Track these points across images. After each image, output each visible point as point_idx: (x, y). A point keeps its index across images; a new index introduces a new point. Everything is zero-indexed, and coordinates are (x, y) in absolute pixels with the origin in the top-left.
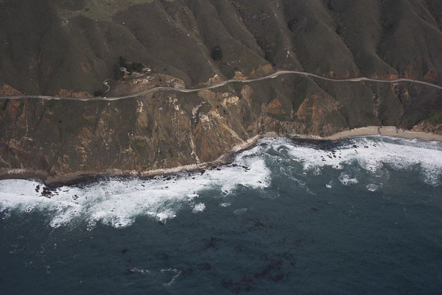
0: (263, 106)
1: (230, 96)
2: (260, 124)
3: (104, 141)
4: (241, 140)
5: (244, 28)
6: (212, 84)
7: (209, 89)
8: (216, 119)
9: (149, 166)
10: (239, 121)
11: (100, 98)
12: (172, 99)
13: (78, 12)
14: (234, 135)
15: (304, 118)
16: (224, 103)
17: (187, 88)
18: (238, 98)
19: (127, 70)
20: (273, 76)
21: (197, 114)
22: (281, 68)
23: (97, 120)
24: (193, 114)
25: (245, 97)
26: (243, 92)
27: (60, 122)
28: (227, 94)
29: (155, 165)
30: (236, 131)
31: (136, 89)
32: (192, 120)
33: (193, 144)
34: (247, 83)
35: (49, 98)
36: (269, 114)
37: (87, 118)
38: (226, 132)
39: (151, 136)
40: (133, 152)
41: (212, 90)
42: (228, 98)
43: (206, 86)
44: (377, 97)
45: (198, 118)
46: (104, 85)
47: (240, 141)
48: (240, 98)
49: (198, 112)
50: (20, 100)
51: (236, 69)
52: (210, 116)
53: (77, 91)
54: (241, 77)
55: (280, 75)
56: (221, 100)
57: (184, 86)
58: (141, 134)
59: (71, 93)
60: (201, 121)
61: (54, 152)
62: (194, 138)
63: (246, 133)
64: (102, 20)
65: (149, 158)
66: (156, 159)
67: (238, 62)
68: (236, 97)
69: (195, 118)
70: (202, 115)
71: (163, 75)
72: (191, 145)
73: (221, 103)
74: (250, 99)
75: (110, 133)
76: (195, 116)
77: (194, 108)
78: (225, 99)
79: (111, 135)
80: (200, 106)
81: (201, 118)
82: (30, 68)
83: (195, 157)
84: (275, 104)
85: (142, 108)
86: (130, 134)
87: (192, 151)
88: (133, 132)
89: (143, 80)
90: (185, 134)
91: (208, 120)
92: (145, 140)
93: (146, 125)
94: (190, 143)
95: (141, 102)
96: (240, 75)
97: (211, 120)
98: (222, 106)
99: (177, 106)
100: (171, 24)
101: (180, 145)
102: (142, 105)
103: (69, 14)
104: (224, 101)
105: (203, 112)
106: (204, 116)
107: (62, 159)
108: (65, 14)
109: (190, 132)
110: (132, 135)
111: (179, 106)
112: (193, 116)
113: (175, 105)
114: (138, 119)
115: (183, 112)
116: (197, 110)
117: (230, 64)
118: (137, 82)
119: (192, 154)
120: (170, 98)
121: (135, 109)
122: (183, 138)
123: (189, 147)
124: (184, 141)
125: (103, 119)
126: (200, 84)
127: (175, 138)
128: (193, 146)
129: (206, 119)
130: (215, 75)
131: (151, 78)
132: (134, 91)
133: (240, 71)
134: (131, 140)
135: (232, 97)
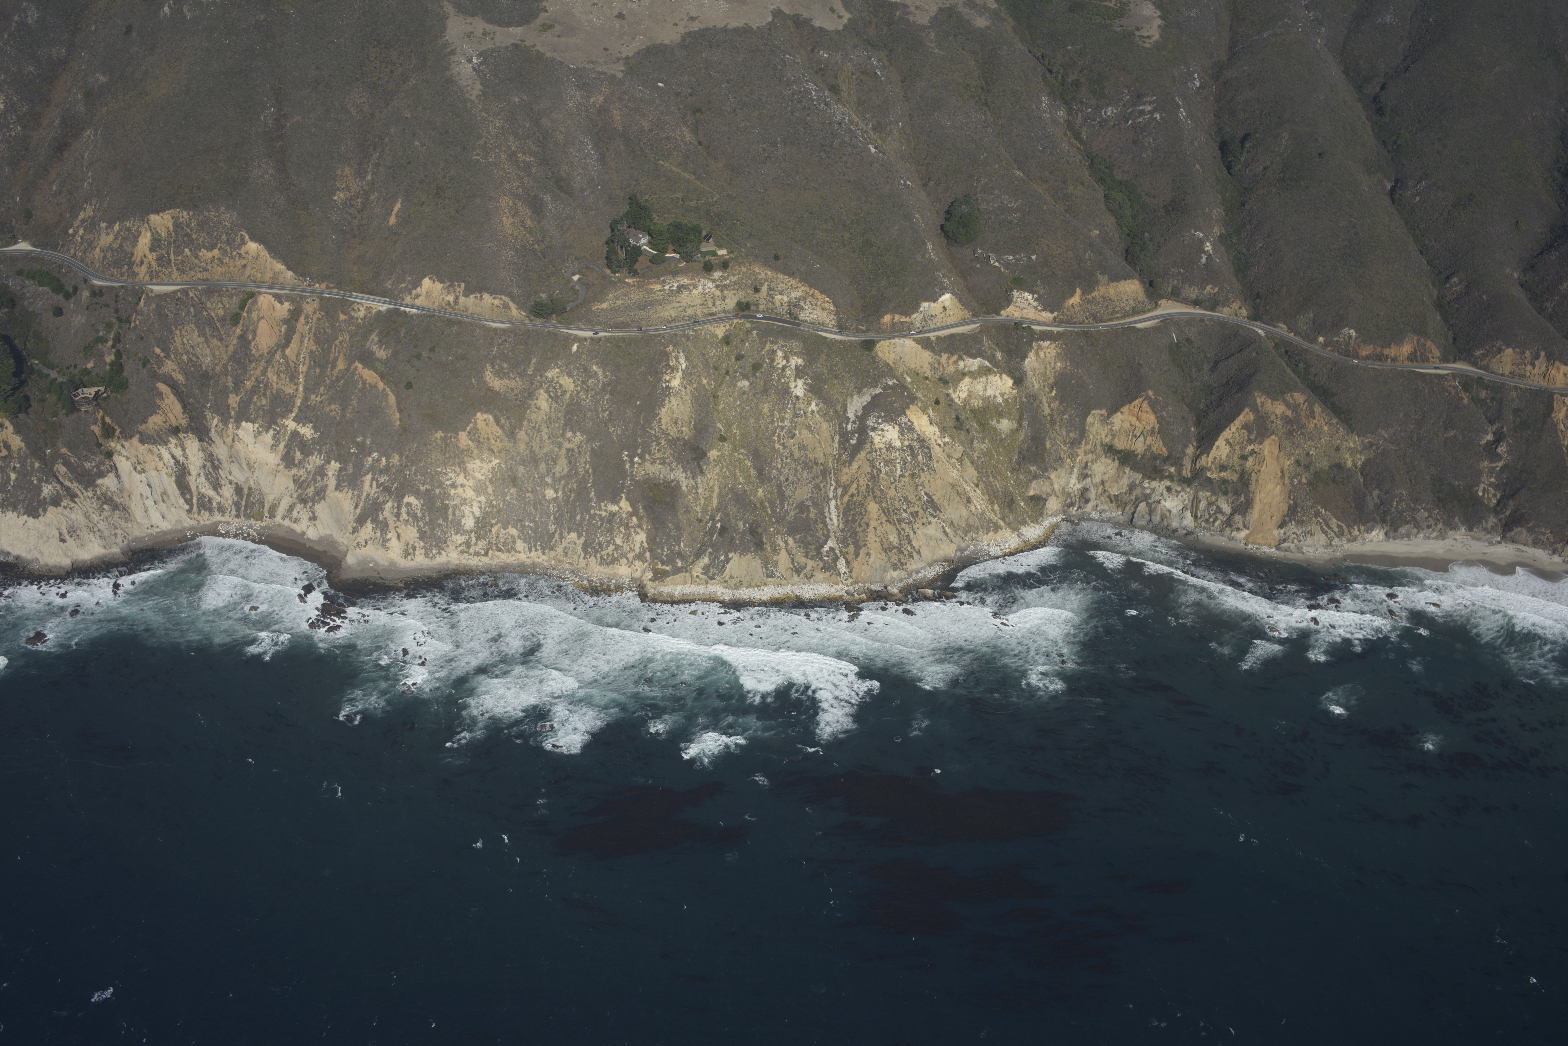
0: (1094, 418)
1: (984, 372)
2: (1073, 481)
3: (543, 467)
4: (1000, 521)
5: (1067, 145)
6: (928, 321)
7: (917, 340)
9: (677, 571)
10: (1002, 461)
12: (786, 358)
14: (980, 502)
16: (959, 395)
17: (841, 328)
18: (1010, 382)
21: (862, 418)
22: (1176, 296)
23: (529, 394)
25: (1035, 382)
26: (1030, 362)
28: (974, 363)
30: (988, 492)
32: (845, 437)
33: (834, 518)
34: (1049, 334)
35: (383, 305)
36: (1110, 449)
39: (697, 472)
40: (632, 514)
41: (925, 343)
42: (975, 376)
43: (908, 328)
44: (1498, 438)
45: (863, 431)
46: (568, 283)
47: (998, 529)
48: (1019, 380)
49: (867, 410)
50: (289, 298)
51: (1019, 282)
52: (907, 429)
53: (477, 290)
54: (1031, 314)
55: (1168, 322)
56: (950, 381)
57: (832, 320)
58: (667, 461)
59: (457, 298)
60: (872, 443)
61: (374, 483)
62: (842, 496)
63: (1022, 504)
64: (591, 66)
65: (682, 544)
66: (705, 551)
67: (1030, 258)
68: (1004, 376)
69: (853, 432)
70: (879, 424)
71: (766, 274)
72: (827, 520)
73: (951, 391)
74: (1052, 389)
75: (567, 445)
76: (854, 422)
77: (856, 398)
78: (967, 380)
79: (568, 450)
80: (878, 391)
81: (872, 434)
82: (335, 198)
83: (836, 559)
84: (1135, 419)
85: (680, 373)
86: (631, 457)
87: (827, 537)
88: (639, 451)
89: (699, 281)
90: (813, 478)
91: (898, 444)
92: (678, 482)
93: (687, 432)
94: (826, 510)
95: (681, 354)
96: (1029, 304)
97: (907, 443)
98: (952, 400)
99: (800, 383)
100: (820, 104)
101: (792, 513)
102: (684, 366)
103: (485, 34)
104: (960, 385)
105: (883, 414)
106: (886, 428)
107: (399, 508)
108: (472, 33)
109: (830, 473)
110: (636, 459)
111: (805, 383)
112: (847, 424)
113: (792, 379)
114: (663, 410)
115: (817, 405)
116: (865, 403)
117: (1000, 263)
118: (676, 285)
119: (826, 548)
120: (780, 354)
121: (657, 374)
122: (803, 493)
123: (821, 526)
124: (807, 503)
125: (550, 397)
126: (887, 318)
127: (779, 487)
128: (835, 521)
129: (889, 437)
130: (943, 294)
131: (725, 279)
132: (661, 315)
133: (1032, 292)
134: (632, 475)
135: (990, 377)
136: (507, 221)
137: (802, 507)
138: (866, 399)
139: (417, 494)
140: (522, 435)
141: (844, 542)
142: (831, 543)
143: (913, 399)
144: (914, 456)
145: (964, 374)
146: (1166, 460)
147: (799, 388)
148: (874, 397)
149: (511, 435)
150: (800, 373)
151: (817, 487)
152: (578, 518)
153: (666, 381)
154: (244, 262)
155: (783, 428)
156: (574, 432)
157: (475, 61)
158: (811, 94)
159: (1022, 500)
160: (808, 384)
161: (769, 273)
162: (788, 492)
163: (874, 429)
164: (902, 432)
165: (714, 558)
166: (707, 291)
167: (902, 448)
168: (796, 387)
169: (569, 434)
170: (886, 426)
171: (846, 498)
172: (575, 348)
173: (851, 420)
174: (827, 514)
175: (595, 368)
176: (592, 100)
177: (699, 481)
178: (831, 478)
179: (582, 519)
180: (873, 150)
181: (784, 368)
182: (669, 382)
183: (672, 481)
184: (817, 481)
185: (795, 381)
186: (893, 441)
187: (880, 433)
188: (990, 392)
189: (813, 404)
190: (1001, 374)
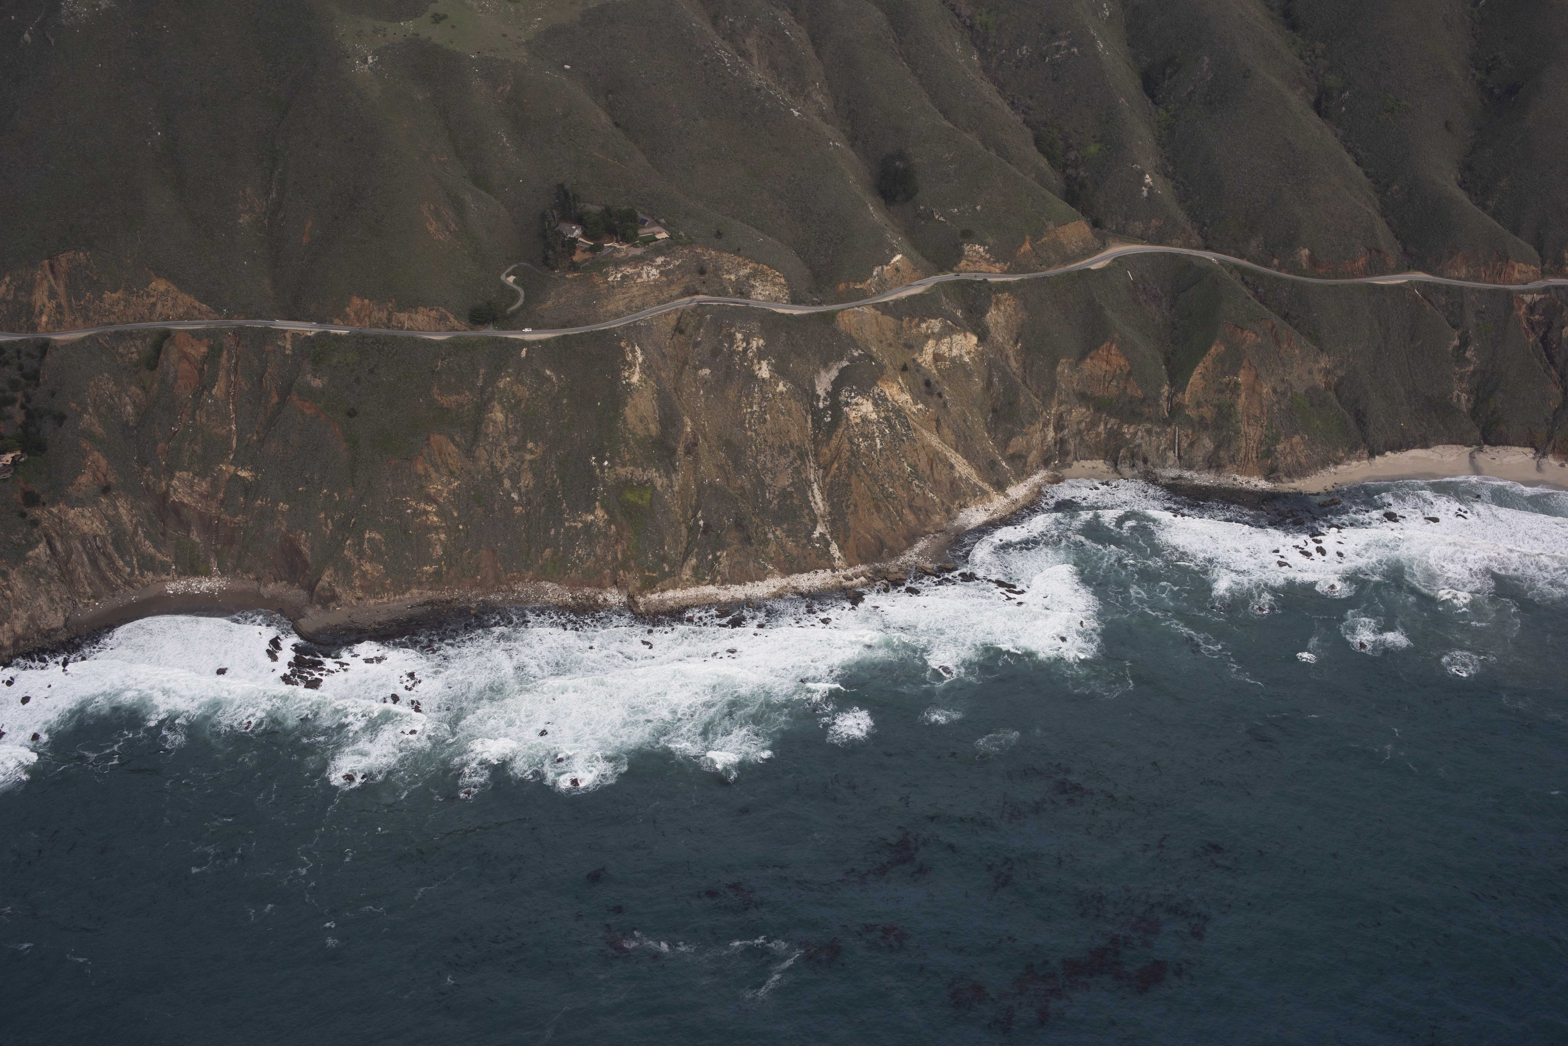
0: (1063, 368)
1: (947, 331)
2: (1051, 434)
3: (507, 483)
4: (986, 486)
5: (988, 89)
6: (883, 286)
7: (876, 306)
8: (899, 412)
9: (664, 576)
10: (978, 422)
11: (490, 332)
12: (747, 339)
13: (408, 26)
14: (963, 468)
15: (1208, 412)
16: (926, 358)
17: (795, 300)
18: (974, 339)
19: (585, 235)
20: (1098, 262)
21: (834, 394)
22: (1123, 235)
23: (482, 408)
24: (821, 392)
25: (999, 336)
26: (994, 317)
27: (352, 413)
28: (936, 325)
29: (687, 573)
30: (969, 456)
31: (618, 303)
32: (817, 415)
33: (819, 501)
34: (1004, 287)
35: (310, 329)
36: (1083, 398)
37: (448, 400)
38: (935, 459)
39: (670, 469)
40: (609, 522)
41: (884, 308)
42: (939, 337)
43: (863, 295)
44: (1464, 344)
45: (836, 407)
46: (503, 285)
47: (984, 493)
48: (983, 337)
49: (837, 385)
50: (208, 334)
51: (967, 235)
52: (880, 402)
53: (410, 304)
54: (984, 266)
55: (1120, 261)
56: (914, 345)
57: (784, 294)
58: (639, 461)
59: (390, 314)
60: (848, 419)
61: (329, 521)
62: (824, 477)
63: (1004, 464)
64: (493, 54)
65: (666, 548)
66: (692, 551)
67: (975, 209)
68: (968, 334)
69: (826, 409)
70: (852, 398)
71: (710, 254)
72: (812, 504)
73: (916, 355)
74: (1016, 343)
75: (528, 457)
76: (825, 399)
77: (823, 373)
78: (931, 342)
79: (531, 462)
80: (845, 363)
81: (846, 409)
82: (241, 221)
83: (828, 544)
84: (1105, 363)
85: (638, 369)
86: (600, 462)
87: (815, 522)
88: (608, 454)
89: (642, 269)
90: (792, 463)
91: (874, 416)
92: (652, 482)
93: (654, 428)
94: (810, 494)
95: (637, 348)
96: (982, 257)
97: (883, 415)
98: (919, 365)
99: (764, 364)
100: (734, 71)
101: (775, 502)
102: (640, 359)
103: (376, 31)
104: (925, 348)
105: (854, 387)
107: (360, 544)
108: (361, 31)
109: (808, 456)
110: (606, 463)
111: (768, 364)
112: (818, 401)
113: (755, 361)
114: (626, 408)
115: (784, 386)
116: (833, 378)
117: (944, 218)
118: (619, 275)
119: (816, 534)
120: (739, 336)
121: (615, 372)
122: (783, 479)
123: (806, 511)
124: (789, 489)
125: (504, 407)
126: (842, 287)
127: (757, 476)
128: (821, 504)
129: (864, 410)
130: (895, 256)
131: (669, 263)
132: (609, 308)
133: (982, 244)
134: (604, 481)
135: (954, 336)
136: (432, 227)
137: (784, 495)
138: (834, 373)
139: (378, 527)
140: (480, 451)
141: (833, 527)
142: (820, 529)
143: (881, 368)
144: (892, 427)
145: (927, 337)
146: (1142, 402)
147: (764, 371)
148: (842, 371)
149: (469, 453)
150: (761, 355)
151: (797, 471)
152: (553, 532)
153: (625, 378)
154: (153, 300)
155: (752, 413)
156: (536, 442)
157: (370, 61)
158: (723, 62)
159: (1004, 459)
160: (772, 365)
161: (713, 253)
162: (768, 480)
163: (847, 404)
164: (876, 404)
165: (702, 557)
166: (652, 278)
167: (878, 421)
168: (760, 369)
169: (530, 445)
170: (859, 400)
171: (828, 480)
172: (524, 353)
173: (822, 398)
174: (811, 498)
175: (548, 372)
176: (499, 90)
177: (674, 478)
178: (809, 461)
179: (558, 533)
180: (796, 114)
181: (745, 350)
182: (628, 378)
183: (646, 482)
184: (796, 465)
185: (759, 363)
186: (868, 415)
187: (855, 407)
188: (955, 352)
189: (781, 384)
190: (965, 332)
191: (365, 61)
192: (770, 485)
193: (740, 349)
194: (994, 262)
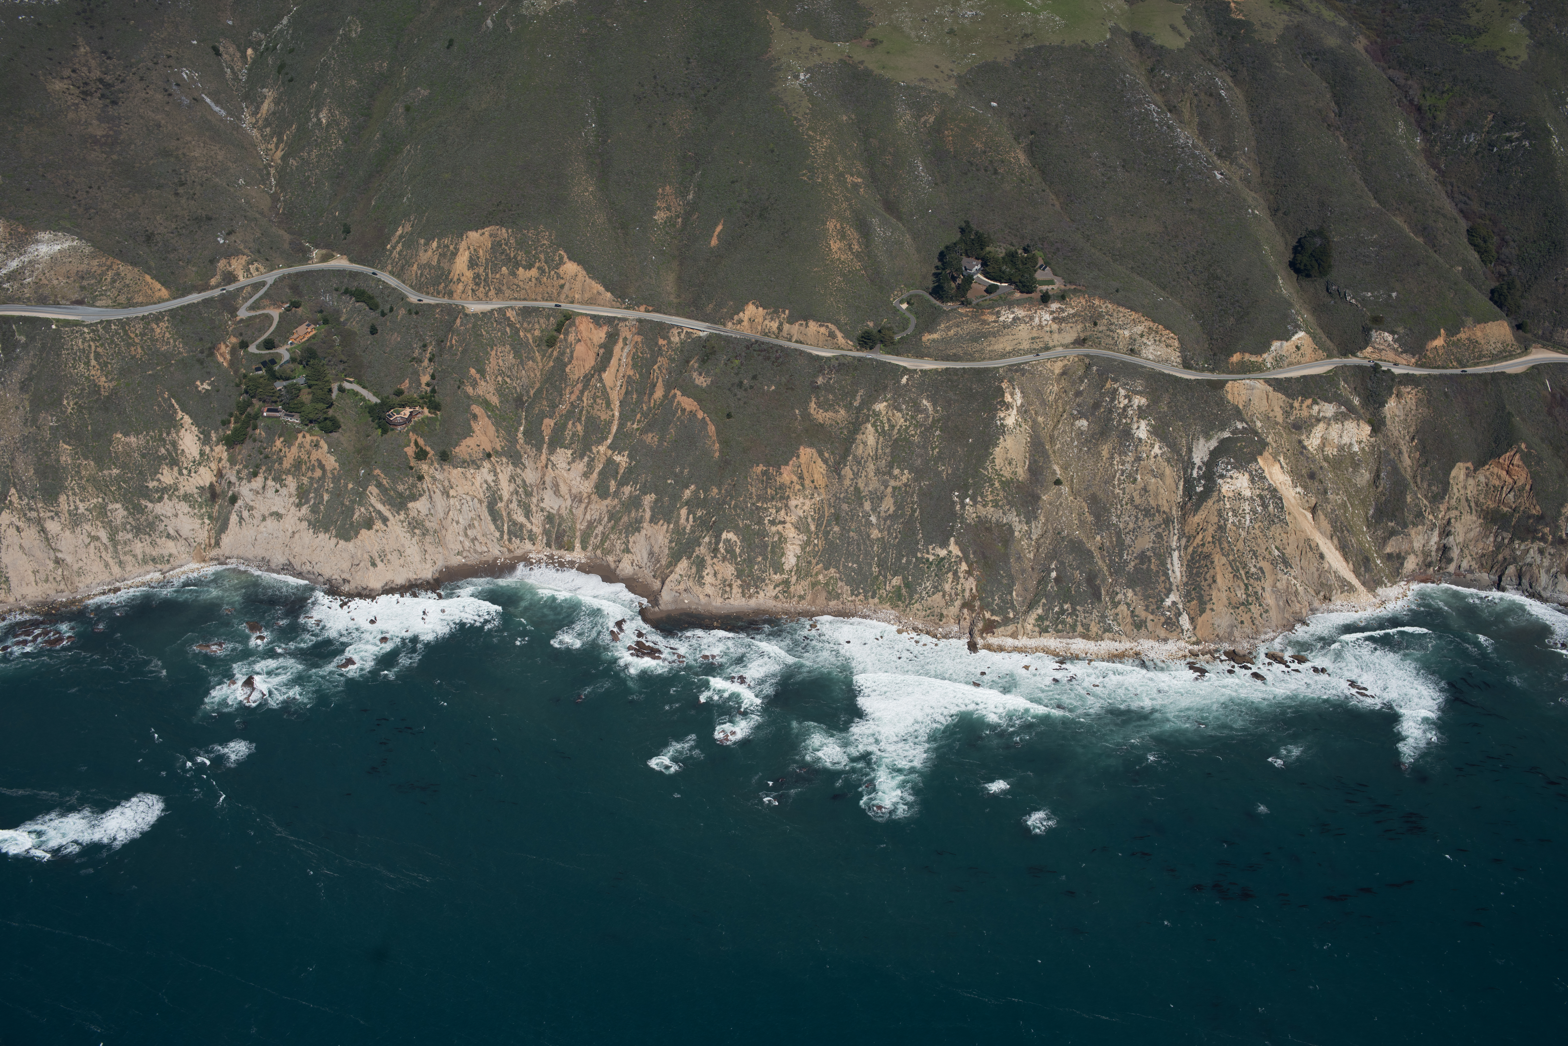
0: (1459, 472)
1: (1339, 418)
2: (1435, 538)
3: (867, 506)
4: (1355, 582)
5: (1426, 174)
6: (1279, 361)
7: (1268, 381)
8: (1275, 491)
9: (1007, 622)
10: (1358, 515)
11: (879, 356)
12: (1129, 397)
13: (844, 48)
14: (1335, 560)
16: (1313, 442)
17: (1187, 365)
18: (1367, 429)
19: (983, 272)
20: (1515, 366)
21: (1210, 464)
22: (1548, 341)
23: (856, 427)
24: (1197, 461)
25: (1395, 429)
26: (1393, 409)
28: (1329, 409)
29: (1030, 622)
30: (1344, 549)
31: (1003, 344)
32: (1189, 483)
33: (1177, 570)
34: (1408, 379)
35: (701, 329)
37: (822, 416)
38: (1310, 546)
39: (1030, 517)
40: (961, 559)
41: (1279, 385)
42: (1328, 421)
43: (1258, 368)
45: (1210, 478)
46: (896, 311)
47: (1352, 589)
48: (1377, 428)
49: (1215, 455)
50: (610, 321)
51: (1378, 322)
52: (1258, 478)
53: (802, 317)
54: (1391, 355)
55: (1539, 368)
56: (1301, 426)
57: (1175, 356)
58: (1000, 503)
59: (781, 324)
60: (1220, 491)
61: (691, 516)
62: (1186, 548)
63: (1379, 562)
64: (922, 84)
65: (1014, 593)
66: (1039, 601)
67: (1390, 296)
68: (1362, 423)
69: (1200, 478)
70: (1228, 471)
71: (1106, 307)
72: (1170, 572)
73: (1304, 437)
74: (1413, 439)
75: (892, 483)
76: (1200, 468)
77: (1202, 441)
78: (1321, 426)
79: (894, 488)
80: (1226, 434)
81: (1220, 481)
82: (656, 217)
83: (1179, 614)
84: (1504, 473)
85: (1015, 412)
86: (962, 498)
87: (1169, 591)
88: (970, 492)
89: (1035, 313)
90: (1156, 527)
91: (1247, 493)
92: (1010, 526)
93: (1022, 473)
94: (1169, 561)
95: (1017, 390)
96: (1389, 345)
97: (1258, 492)
98: (1304, 447)
99: (1143, 424)
100: (1162, 127)
101: (1133, 564)
102: (1019, 402)
103: (812, 49)
104: (1314, 431)
105: (1232, 460)
106: (1235, 476)
107: (717, 543)
108: (798, 48)
109: (1173, 522)
110: (968, 500)
111: (1147, 425)
112: (1192, 469)
113: (1135, 419)
114: (997, 449)
115: (1160, 448)
116: (1212, 448)
117: (1356, 301)
118: (1012, 316)
119: (1168, 602)
120: (1122, 392)
121: (992, 411)
122: (1145, 542)
123: (1163, 578)
124: (1148, 553)
125: (877, 431)
126: (1236, 358)
127: (1118, 534)
128: (1178, 574)
129: (1239, 485)
130: (1297, 333)
131: (1063, 310)
132: (996, 347)
133: (1392, 332)
134: (963, 517)
135: (1346, 423)
136: (835, 245)
137: (1143, 557)
138: (1213, 444)
139: (736, 530)
140: (847, 472)
141: (1188, 597)
142: (1173, 597)
143: (1264, 445)
144: (1265, 506)
145: (1318, 420)
146: (1540, 518)
147: (1142, 430)
148: (1222, 442)
149: (835, 470)
150: (1142, 413)
151: (1159, 536)
152: (904, 561)
153: (1001, 419)
154: (562, 282)
155: (1123, 472)
156: (902, 470)
157: (802, 77)
158: (1153, 115)
159: (1379, 557)
160: (1151, 425)
161: (1110, 306)
162: (1128, 541)
163: (1222, 476)
164: (1252, 481)
165: (1048, 609)
166: (1044, 323)
167: (1251, 497)
168: (1138, 428)
169: (896, 472)
170: (1234, 473)
171: (1190, 550)
172: (904, 380)
173: (1196, 466)
174: (1169, 566)
175: (925, 402)
176: (923, 120)
177: (1033, 526)
178: (1174, 527)
179: (909, 562)
180: (1219, 176)
181: (1125, 408)
182: (1003, 419)
183: (1005, 524)
184: (1160, 530)
185: (1138, 422)
186: (1242, 490)
187: (1229, 480)
188: (1346, 440)
189: (1157, 447)
190: (1358, 420)
191: (797, 77)
192: (1130, 546)
193: (1122, 406)
194: (1402, 353)
